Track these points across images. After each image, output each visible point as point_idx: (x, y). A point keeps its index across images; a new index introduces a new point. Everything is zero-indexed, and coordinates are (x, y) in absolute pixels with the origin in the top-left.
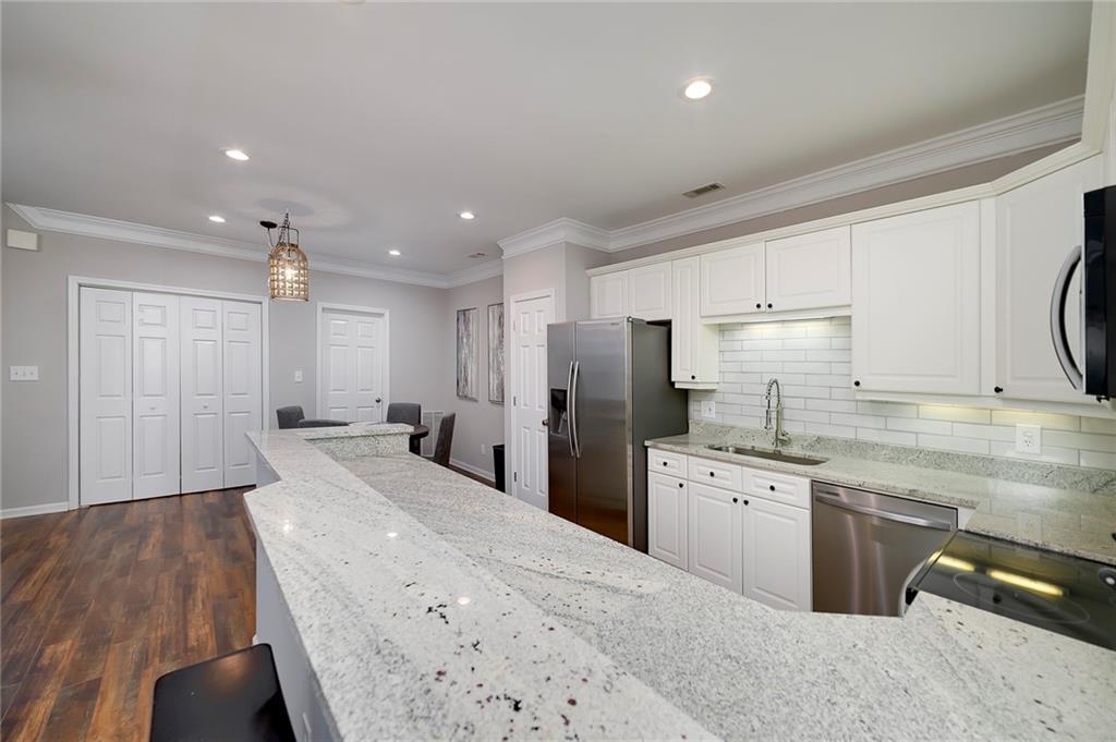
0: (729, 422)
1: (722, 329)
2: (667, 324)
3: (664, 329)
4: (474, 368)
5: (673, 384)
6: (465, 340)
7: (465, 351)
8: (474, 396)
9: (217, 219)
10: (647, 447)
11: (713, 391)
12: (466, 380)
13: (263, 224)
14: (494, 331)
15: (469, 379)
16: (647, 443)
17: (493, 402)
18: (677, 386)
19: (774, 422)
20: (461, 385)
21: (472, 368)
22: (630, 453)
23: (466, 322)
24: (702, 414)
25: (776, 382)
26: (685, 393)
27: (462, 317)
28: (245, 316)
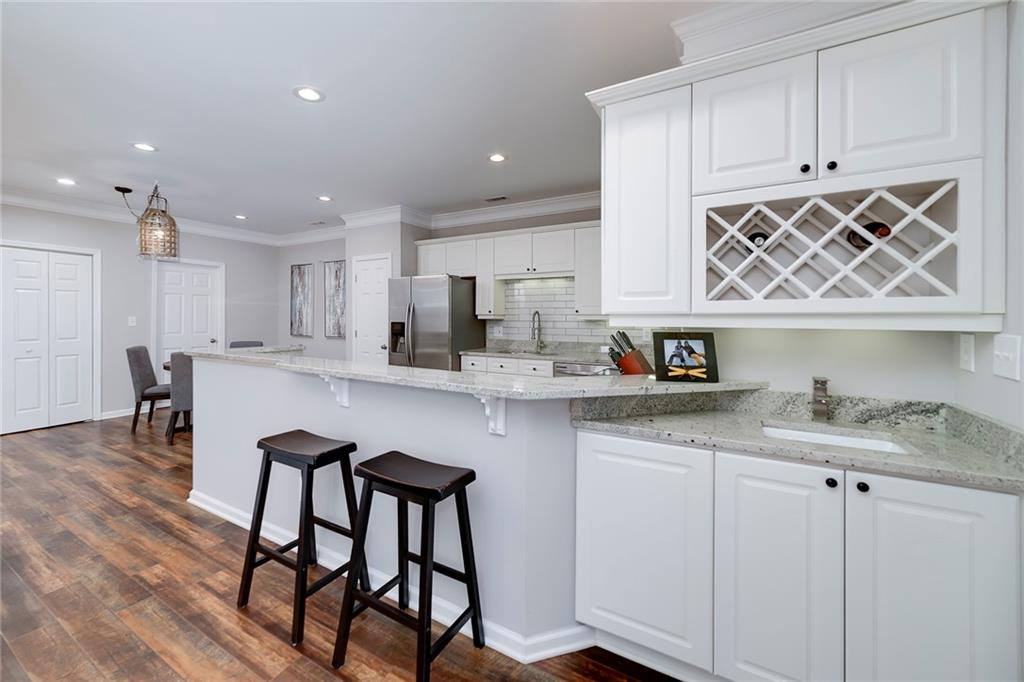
0: (511, 338)
1: (507, 282)
2: (473, 279)
3: (470, 282)
4: (310, 311)
5: (476, 316)
6: (300, 290)
7: (299, 299)
8: (309, 334)
9: (66, 182)
10: (460, 356)
11: (501, 320)
12: (301, 322)
13: (118, 189)
14: (331, 282)
15: (304, 321)
16: (461, 353)
17: (329, 338)
18: (479, 318)
19: (536, 337)
20: (295, 326)
21: (307, 313)
22: (450, 361)
23: (301, 275)
24: (495, 333)
25: (537, 312)
26: (484, 322)
27: (296, 271)
28: (74, 267)
